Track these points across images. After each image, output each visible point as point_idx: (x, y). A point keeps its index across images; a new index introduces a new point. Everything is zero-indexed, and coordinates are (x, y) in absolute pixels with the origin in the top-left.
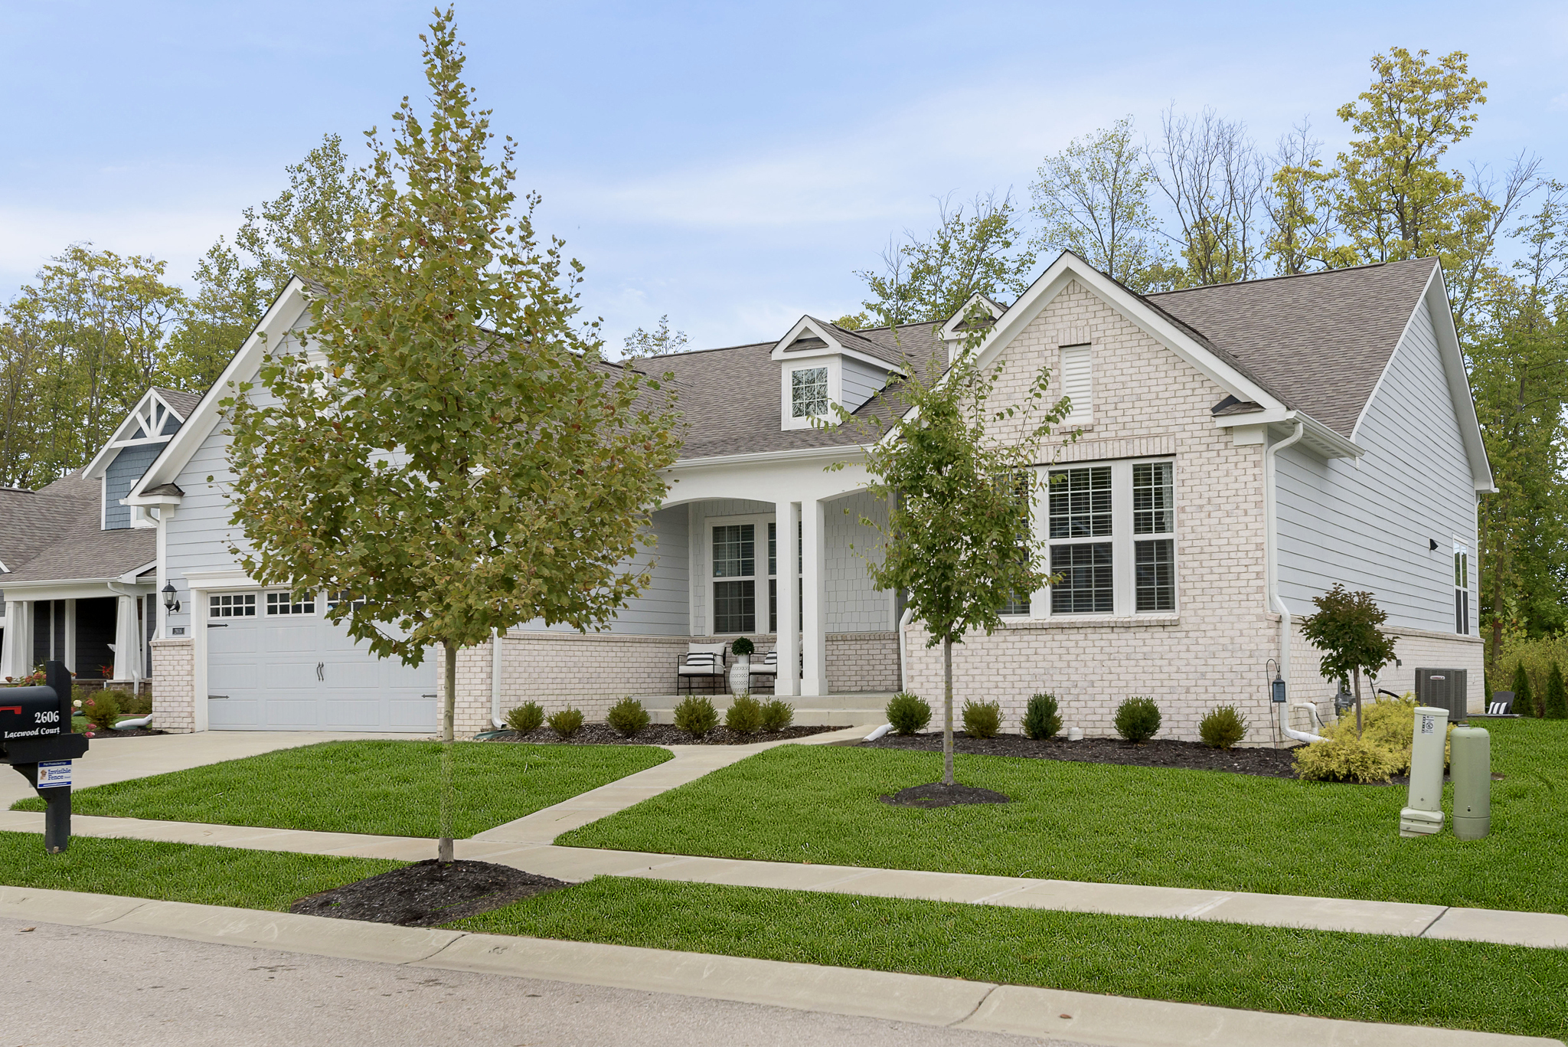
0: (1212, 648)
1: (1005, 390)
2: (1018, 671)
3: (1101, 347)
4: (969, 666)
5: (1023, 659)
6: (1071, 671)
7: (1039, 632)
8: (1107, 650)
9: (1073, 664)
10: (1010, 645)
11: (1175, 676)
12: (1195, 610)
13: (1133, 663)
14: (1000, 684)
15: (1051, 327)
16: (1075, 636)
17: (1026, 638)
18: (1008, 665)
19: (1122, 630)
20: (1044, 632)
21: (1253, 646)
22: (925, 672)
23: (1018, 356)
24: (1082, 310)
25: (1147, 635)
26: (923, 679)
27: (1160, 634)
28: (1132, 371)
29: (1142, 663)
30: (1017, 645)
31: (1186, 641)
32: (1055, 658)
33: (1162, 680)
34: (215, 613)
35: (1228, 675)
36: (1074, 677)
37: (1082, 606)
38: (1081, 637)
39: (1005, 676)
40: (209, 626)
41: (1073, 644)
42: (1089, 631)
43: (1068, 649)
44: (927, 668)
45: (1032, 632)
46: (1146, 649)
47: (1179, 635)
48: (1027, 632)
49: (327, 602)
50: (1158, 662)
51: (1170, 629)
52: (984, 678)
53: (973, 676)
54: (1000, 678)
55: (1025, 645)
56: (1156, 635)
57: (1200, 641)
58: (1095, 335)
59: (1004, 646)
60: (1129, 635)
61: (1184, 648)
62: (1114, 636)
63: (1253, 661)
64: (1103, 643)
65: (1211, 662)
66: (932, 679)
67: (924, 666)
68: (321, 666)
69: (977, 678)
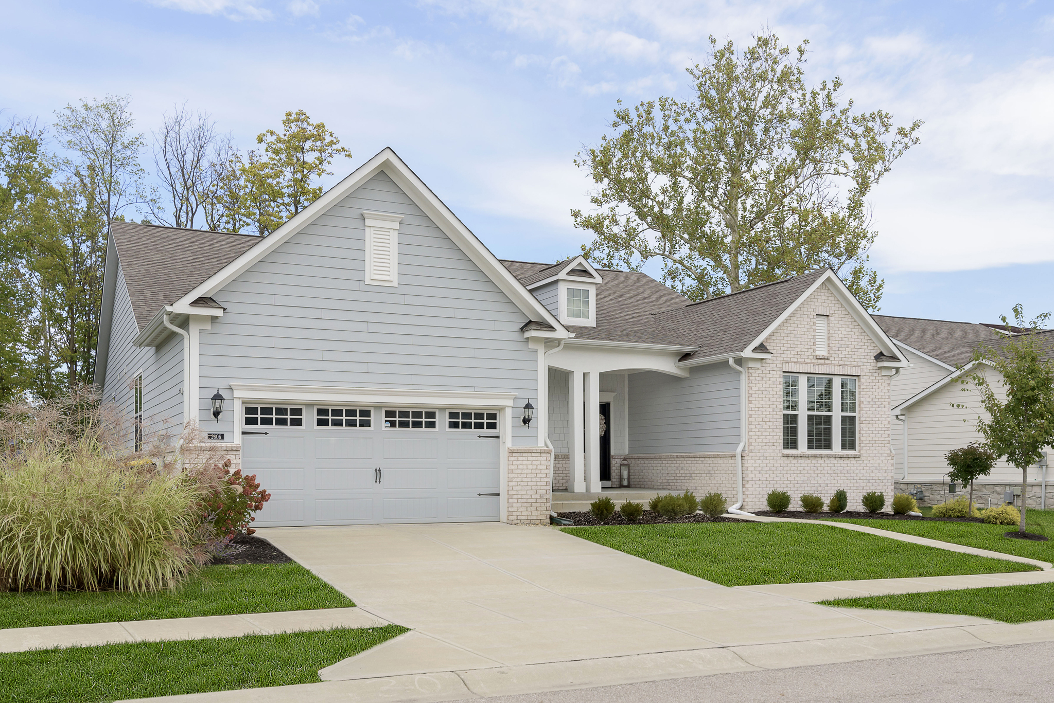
0: (872, 468)
1: (793, 332)
2: (796, 479)
3: (833, 318)
4: (774, 475)
5: (798, 472)
6: (819, 478)
7: (805, 459)
8: (833, 468)
9: (819, 475)
10: (793, 465)
11: (859, 481)
12: (866, 450)
13: (843, 475)
14: (788, 485)
15: (813, 303)
16: (821, 461)
17: (799, 461)
18: (792, 475)
19: (839, 459)
20: (807, 459)
21: (886, 468)
22: (754, 479)
23: (799, 316)
24: (826, 298)
25: (848, 462)
26: (753, 482)
27: (853, 461)
28: (845, 333)
29: (846, 475)
30: (796, 465)
31: (862, 465)
32: (812, 472)
33: (854, 483)
34: (249, 421)
35: (878, 481)
36: (820, 482)
37: (819, 447)
38: (823, 462)
39: (790, 481)
40: (243, 433)
41: (819, 465)
42: (826, 458)
43: (817, 467)
44: (755, 477)
45: (802, 458)
46: (848, 468)
47: (860, 462)
48: (800, 458)
49: (384, 419)
50: (852, 475)
51: (857, 459)
52: (781, 482)
53: (776, 481)
54: (789, 482)
55: (799, 465)
56: (852, 462)
57: (868, 465)
58: (831, 312)
59: (790, 465)
60: (841, 461)
61: (862, 468)
62: (835, 462)
63: (886, 474)
64: (831, 465)
65: (872, 475)
66: (757, 482)
67: (753, 475)
68: (378, 472)
69: (778, 482)
